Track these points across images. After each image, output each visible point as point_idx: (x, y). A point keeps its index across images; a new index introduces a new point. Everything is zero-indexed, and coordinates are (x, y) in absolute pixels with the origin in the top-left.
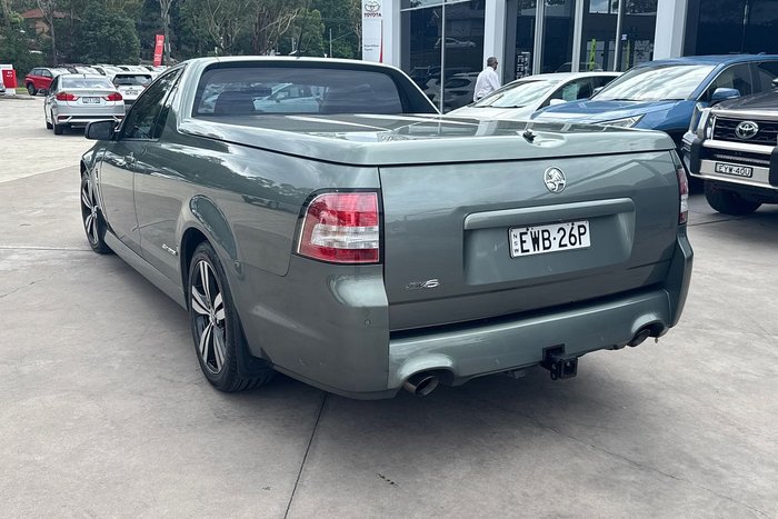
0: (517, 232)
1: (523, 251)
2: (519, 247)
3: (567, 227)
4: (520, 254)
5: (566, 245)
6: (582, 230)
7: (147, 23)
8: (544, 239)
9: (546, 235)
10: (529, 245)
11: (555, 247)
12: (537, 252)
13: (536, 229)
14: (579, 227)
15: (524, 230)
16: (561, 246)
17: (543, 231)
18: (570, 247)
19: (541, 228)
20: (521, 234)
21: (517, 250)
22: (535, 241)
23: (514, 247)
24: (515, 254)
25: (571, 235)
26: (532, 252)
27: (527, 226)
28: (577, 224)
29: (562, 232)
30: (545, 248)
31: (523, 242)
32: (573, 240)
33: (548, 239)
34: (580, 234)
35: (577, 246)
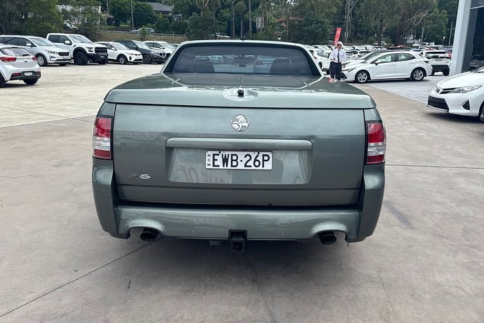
0: (211, 153)
1: (214, 166)
2: (211, 162)
3: (253, 155)
4: (211, 167)
5: (251, 166)
6: (266, 158)
7: (340, 22)
8: (232, 160)
9: (235, 158)
10: (219, 162)
11: (241, 166)
12: (225, 167)
13: (227, 153)
14: (264, 156)
15: (217, 152)
16: (245, 166)
17: (232, 155)
18: (253, 168)
19: (230, 153)
20: (214, 155)
21: (209, 165)
22: (225, 161)
23: (207, 162)
24: (207, 167)
25: (255, 160)
26: (221, 167)
27: (220, 150)
28: (261, 154)
29: (248, 158)
30: (232, 166)
31: (214, 160)
32: (257, 163)
33: (236, 160)
34: (264, 161)
35: (261, 168)
